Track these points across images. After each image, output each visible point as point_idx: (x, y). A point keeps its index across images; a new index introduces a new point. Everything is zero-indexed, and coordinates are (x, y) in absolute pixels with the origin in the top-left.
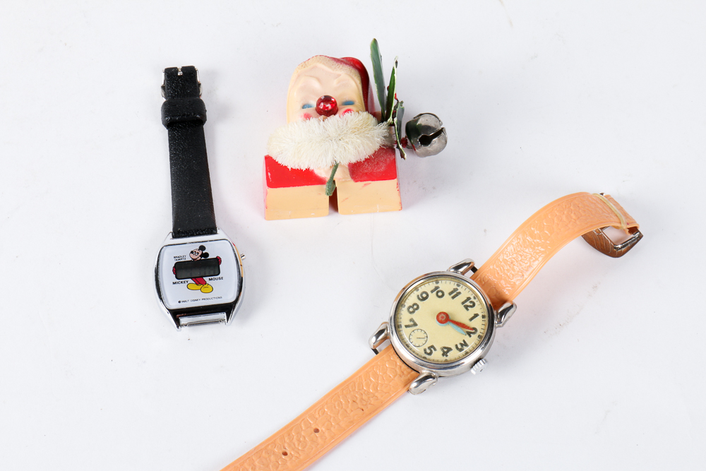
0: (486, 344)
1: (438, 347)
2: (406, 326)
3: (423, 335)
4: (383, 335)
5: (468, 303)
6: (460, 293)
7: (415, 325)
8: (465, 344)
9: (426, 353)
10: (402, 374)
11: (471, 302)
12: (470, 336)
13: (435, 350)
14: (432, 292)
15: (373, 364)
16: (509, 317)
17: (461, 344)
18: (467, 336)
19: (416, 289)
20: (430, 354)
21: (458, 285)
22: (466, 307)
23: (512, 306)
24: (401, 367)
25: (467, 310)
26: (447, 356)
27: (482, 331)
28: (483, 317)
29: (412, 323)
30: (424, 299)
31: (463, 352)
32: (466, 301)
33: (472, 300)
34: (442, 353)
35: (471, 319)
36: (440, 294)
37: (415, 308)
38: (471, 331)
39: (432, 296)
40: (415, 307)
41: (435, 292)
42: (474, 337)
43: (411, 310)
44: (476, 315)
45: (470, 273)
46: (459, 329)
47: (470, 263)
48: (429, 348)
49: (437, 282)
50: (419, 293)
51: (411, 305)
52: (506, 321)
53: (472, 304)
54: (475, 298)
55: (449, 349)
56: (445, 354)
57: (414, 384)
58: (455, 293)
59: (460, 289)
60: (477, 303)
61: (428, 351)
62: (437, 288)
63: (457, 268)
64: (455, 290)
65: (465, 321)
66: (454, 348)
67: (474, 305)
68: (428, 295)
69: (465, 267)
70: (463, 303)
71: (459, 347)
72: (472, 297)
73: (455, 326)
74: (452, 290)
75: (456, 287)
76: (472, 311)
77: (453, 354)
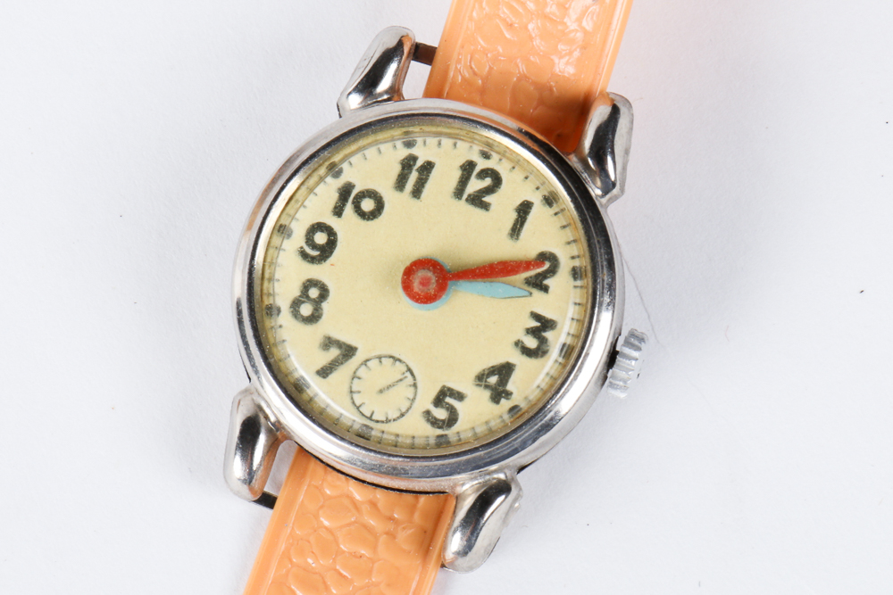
0: (612, 287)
1: (464, 384)
2: (324, 372)
3: (392, 372)
4: (262, 439)
5: (475, 185)
6: (428, 167)
7: (348, 351)
8: (543, 325)
9: (435, 422)
10: (391, 527)
11: (484, 173)
12: (545, 289)
13: (460, 397)
14: (338, 212)
15: (282, 547)
16: (627, 152)
17: (534, 332)
18: (537, 293)
19: (281, 229)
20: (452, 419)
21: (409, 144)
22: (478, 200)
23: (615, 111)
24: (373, 504)
25: (486, 206)
26: (508, 395)
27: (574, 250)
28: (550, 200)
29: (334, 352)
30: (327, 251)
31: (554, 353)
32: (463, 182)
33: (482, 164)
34: (487, 394)
35: (516, 231)
36: (367, 205)
37: (314, 297)
38: (540, 271)
39: (347, 226)
40: (314, 293)
41: (349, 208)
42: (561, 283)
43: (306, 310)
44: (524, 209)
45: (419, 73)
46: (498, 286)
47: (400, 44)
48: (438, 401)
49: (335, 171)
50: (298, 239)
51: (296, 293)
52: (624, 169)
53: (488, 182)
54: (486, 156)
55: (505, 370)
56: (499, 394)
57: (456, 542)
58: (414, 176)
59: (423, 153)
60: (503, 169)
61: (441, 414)
62: (345, 192)
63: (368, 84)
64: (408, 163)
65: (499, 247)
66: (516, 357)
67: (497, 180)
68: (331, 232)
69: (393, 67)
70: (459, 193)
71: (532, 343)
72: (476, 158)
73: (480, 285)
74: (397, 169)
75: (404, 152)
76: (503, 204)
77: (528, 380)
